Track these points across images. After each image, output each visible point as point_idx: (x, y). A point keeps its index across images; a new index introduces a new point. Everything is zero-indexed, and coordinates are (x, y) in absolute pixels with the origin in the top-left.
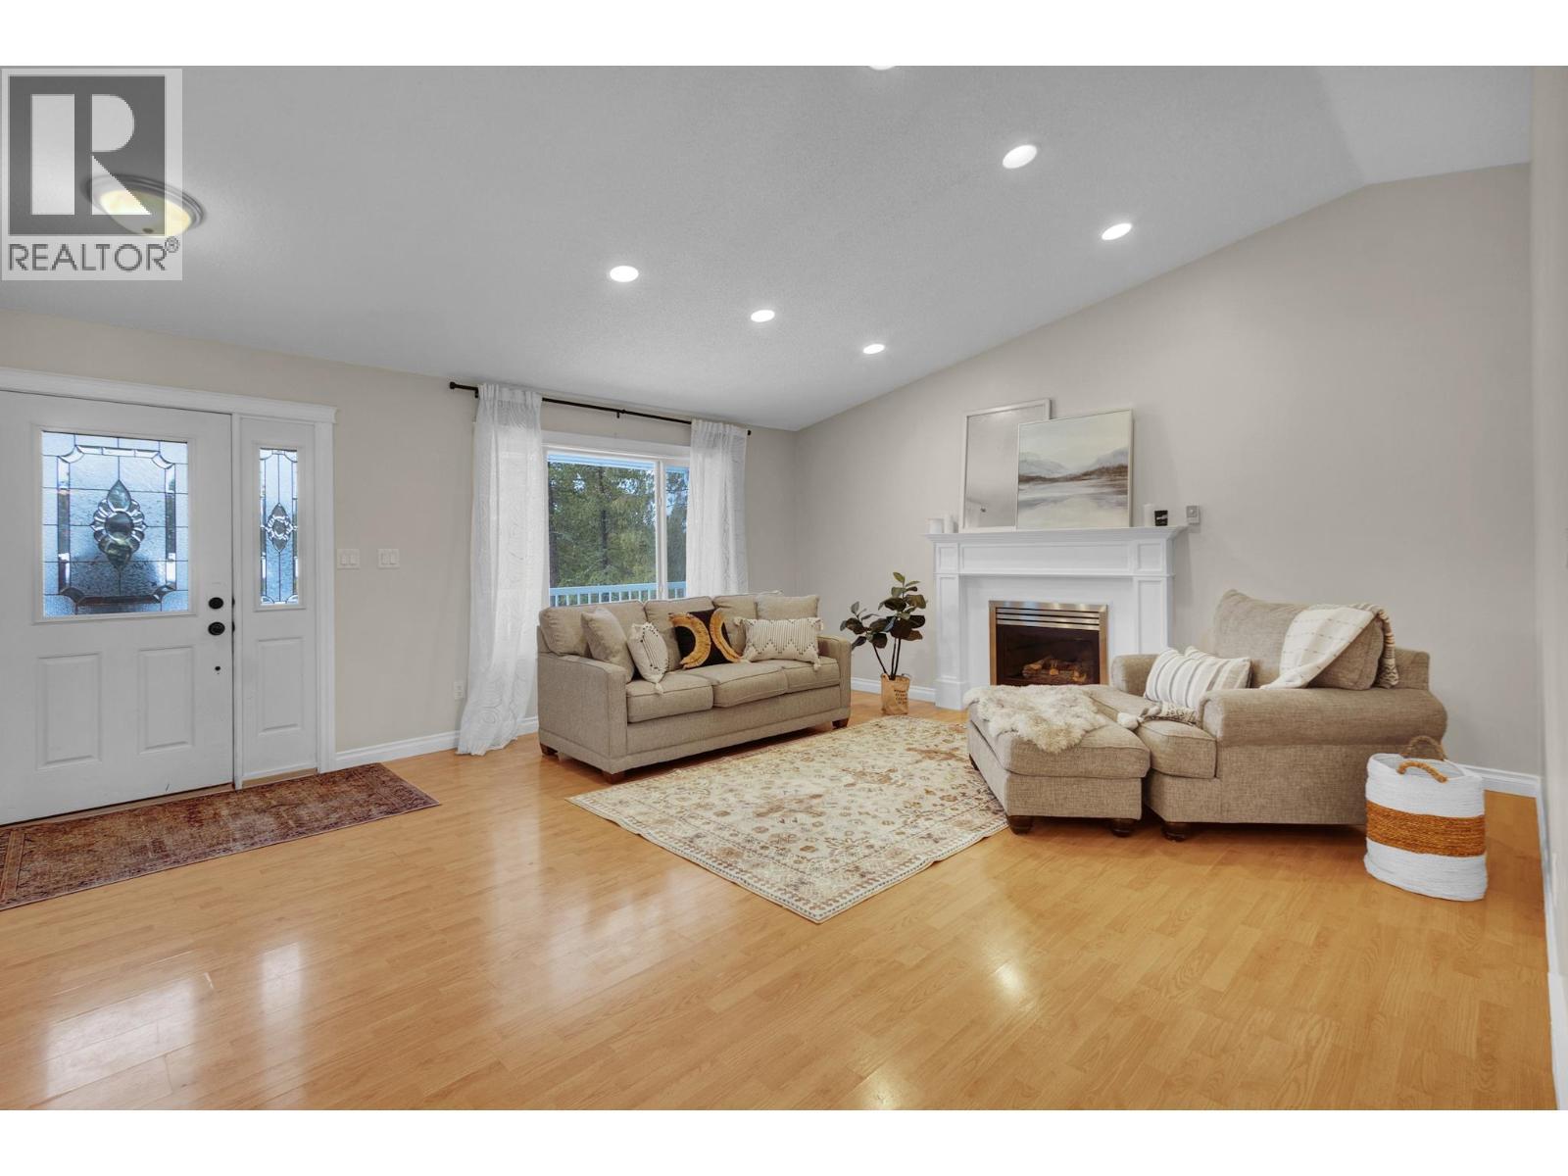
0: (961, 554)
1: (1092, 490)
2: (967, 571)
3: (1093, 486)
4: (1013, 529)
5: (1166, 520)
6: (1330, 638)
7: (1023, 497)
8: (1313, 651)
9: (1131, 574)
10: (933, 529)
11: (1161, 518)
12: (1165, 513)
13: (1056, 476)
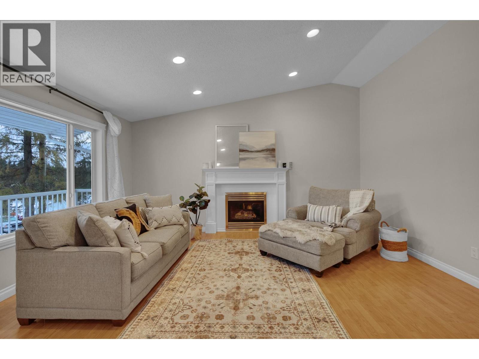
0: (216, 176)
1: (265, 156)
2: (219, 182)
3: (265, 154)
4: (238, 167)
5: (286, 166)
6: (365, 198)
7: (241, 157)
8: (362, 202)
9: (276, 182)
10: (205, 167)
11: (284, 165)
12: (285, 164)
13: (253, 150)
